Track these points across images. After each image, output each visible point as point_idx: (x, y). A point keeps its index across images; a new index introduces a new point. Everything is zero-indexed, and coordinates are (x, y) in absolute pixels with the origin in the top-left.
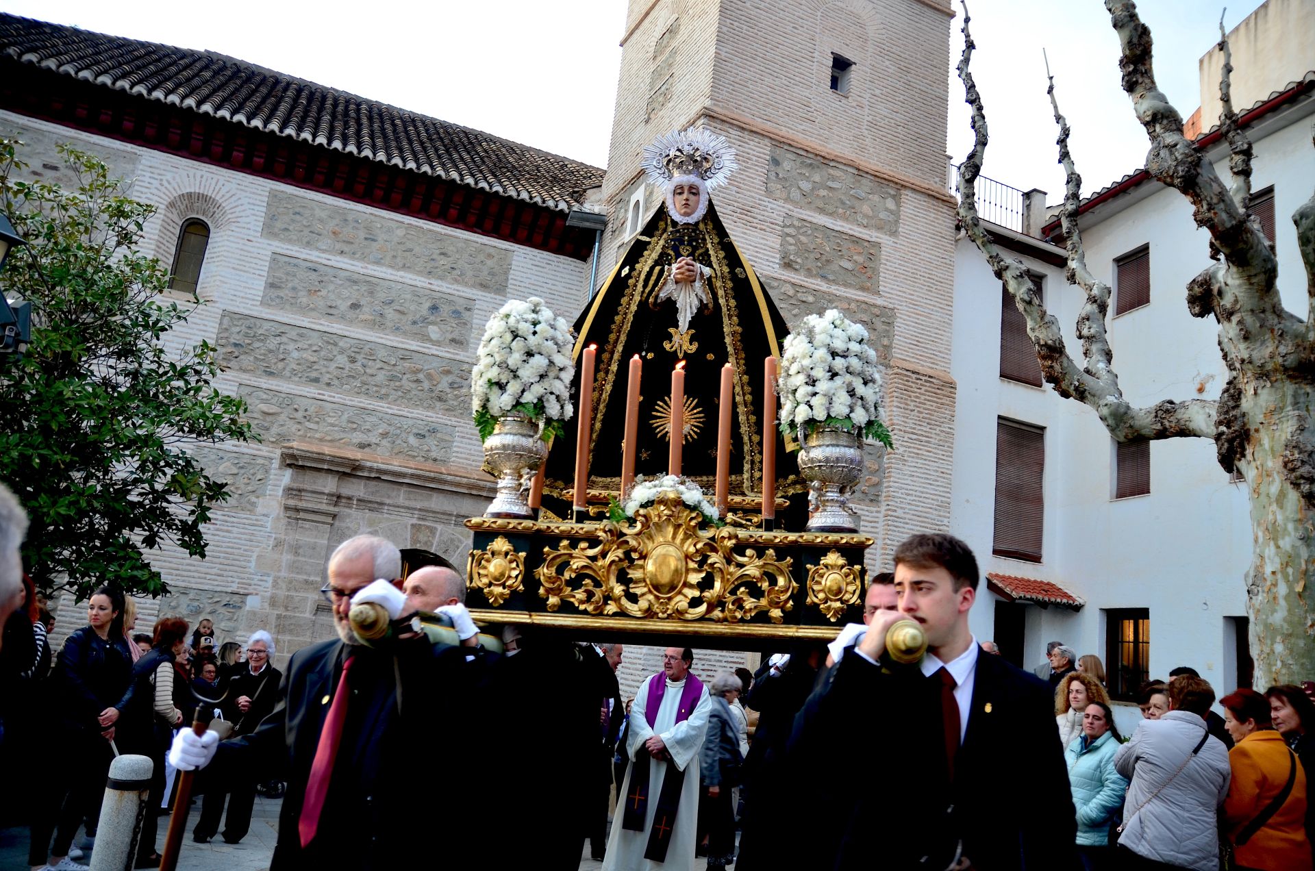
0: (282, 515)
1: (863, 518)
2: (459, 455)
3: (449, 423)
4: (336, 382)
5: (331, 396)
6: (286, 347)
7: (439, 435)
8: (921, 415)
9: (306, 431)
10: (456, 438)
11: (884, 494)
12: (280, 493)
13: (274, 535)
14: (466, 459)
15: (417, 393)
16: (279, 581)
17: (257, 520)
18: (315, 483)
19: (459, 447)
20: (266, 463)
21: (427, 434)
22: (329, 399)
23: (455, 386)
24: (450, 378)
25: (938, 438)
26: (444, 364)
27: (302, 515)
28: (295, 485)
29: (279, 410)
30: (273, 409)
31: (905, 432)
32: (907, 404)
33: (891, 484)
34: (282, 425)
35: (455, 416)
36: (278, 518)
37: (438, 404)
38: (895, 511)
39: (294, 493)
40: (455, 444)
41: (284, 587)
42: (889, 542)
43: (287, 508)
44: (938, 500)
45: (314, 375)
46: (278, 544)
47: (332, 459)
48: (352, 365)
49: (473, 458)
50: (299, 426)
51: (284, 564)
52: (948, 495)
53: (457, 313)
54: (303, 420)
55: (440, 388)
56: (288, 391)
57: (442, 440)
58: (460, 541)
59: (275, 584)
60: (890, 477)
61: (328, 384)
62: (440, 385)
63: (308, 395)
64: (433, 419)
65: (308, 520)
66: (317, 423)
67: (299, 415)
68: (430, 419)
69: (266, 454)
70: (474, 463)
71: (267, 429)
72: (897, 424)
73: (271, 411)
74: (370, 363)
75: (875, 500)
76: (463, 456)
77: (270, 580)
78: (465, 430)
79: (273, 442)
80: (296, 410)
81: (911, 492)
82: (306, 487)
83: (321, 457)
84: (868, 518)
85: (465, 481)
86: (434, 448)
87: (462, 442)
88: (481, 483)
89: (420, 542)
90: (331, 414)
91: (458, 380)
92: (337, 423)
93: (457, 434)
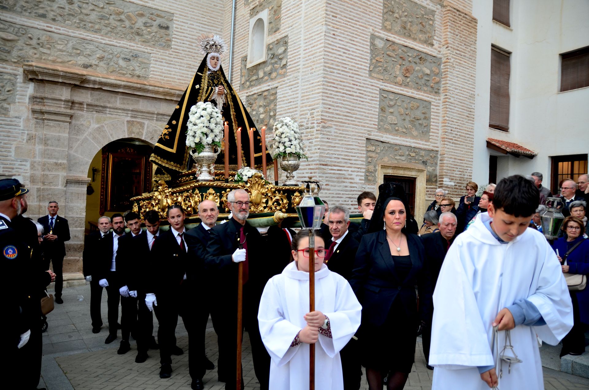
0: (31, 116)
1: (432, 103)
2: (155, 73)
3: (146, 51)
4: (59, 18)
5: (57, 29)
7: (140, 59)
8: (462, 39)
9: (40, 55)
10: (152, 62)
11: (442, 89)
12: (27, 100)
13: (26, 132)
14: (160, 76)
15: (121, 29)
16: (35, 165)
17: (11, 121)
18: (53, 92)
19: (154, 67)
20: (12, 78)
21: (131, 58)
22: (56, 31)
23: (148, 25)
24: (144, 20)
25: (469, 54)
26: (138, 9)
27: (46, 116)
28: (38, 95)
29: (16, 38)
30: (11, 37)
31: (454, 49)
32: (454, 31)
33: (448, 82)
34: (21, 50)
35: (150, 46)
36: (28, 119)
37: (137, 38)
38: (450, 99)
39: (38, 100)
40: (151, 65)
41: (40, 168)
42: (447, 119)
43: (34, 112)
44: (469, 93)
45: (41, 11)
46: (31, 138)
47: (64, 74)
48: (70, 6)
49: (164, 75)
50: (35, 51)
51: (37, 152)
52: (474, 90)
54: (37, 46)
55: (137, 25)
56: (21, 23)
57: (143, 63)
59: (33, 167)
60: (447, 77)
61: (54, 20)
62: (137, 24)
63: (39, 27)
64: (135, 48)
65: (52, 120)
66: (49, 49)
67: (34, 42)
68: (132, 48)
69: (11, 71)
70: (165, 79)
71: (9, 52)
72: (450, 44)
73: (9, 38)
74: (84, 5)
75: (437, 93)
76: (158, 73)
77: (28, 164)
78: (157, 56)
79: (15, 62)
80: (31, 38)
81: (457, 87)
82: (46, 96)
83: (56, 72)
84: (435, 104)
85: (161, 90)
86: (137, 68)
87: (156, 64)
88: (173, 91)
89: (134, 133)
90: (59, 42)
91: (149, 21)
92: (64, 49)
93: (152, 59)
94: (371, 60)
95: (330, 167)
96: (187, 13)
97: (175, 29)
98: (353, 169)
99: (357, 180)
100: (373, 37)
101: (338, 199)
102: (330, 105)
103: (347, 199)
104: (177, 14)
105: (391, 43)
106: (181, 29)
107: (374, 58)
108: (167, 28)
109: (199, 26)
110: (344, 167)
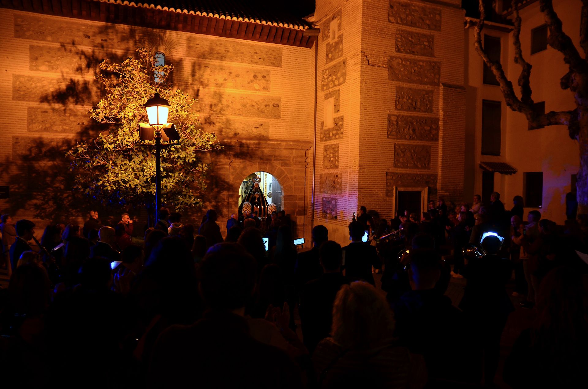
1: (432, 146)
2: (272, 133)
3: (267, 121)
4: (223, 111)
7: (264, 126)
11: (439, 137)
15: (253, 111)
19: (272, 130)
21: (259, 127)
22: (221, 118)
24: (265, 104)
25: (460, 112)
26: (262, 98)
31: (447, 111)
32: (447, 100)
35: (268, 118)
37: (262, 115)
38: (444, 143)
40: (270, 129)
44: (460, 137)
45: (215, 109)
49: (277, 134)
52: (464, 134)
53: (264, 77)
57: (265, 128)
58: (277, 166)
60: (442, 130)
61: (221, 112)
62: (261, 107)
64: (261, 121)
68: (259, 120)
72: (444, 109)
75: (436, 139)
76: (274, 133)
78: (273, 123)
84: (434, 146)
86: (262, 132)
87: (272, 128)
88: (282, 143)
89: (262, 168)
91: (268, 104)
92: (225, 127)
93: (270, 125)
94: (388, 129)
95: (364, 190)
96: (289, 96)
97: (282, 106)
98: (378, 190)
99: (381, 195)
100: (389, 116)
101: (370, 206)
102: (364, 157)
103: (375, 206)
104: (283, 97)
105: (401, 117)
106: (285, 105)
107: (391, 128)
108: (278, 106)
109: (296, 102)
110: (373, 189)
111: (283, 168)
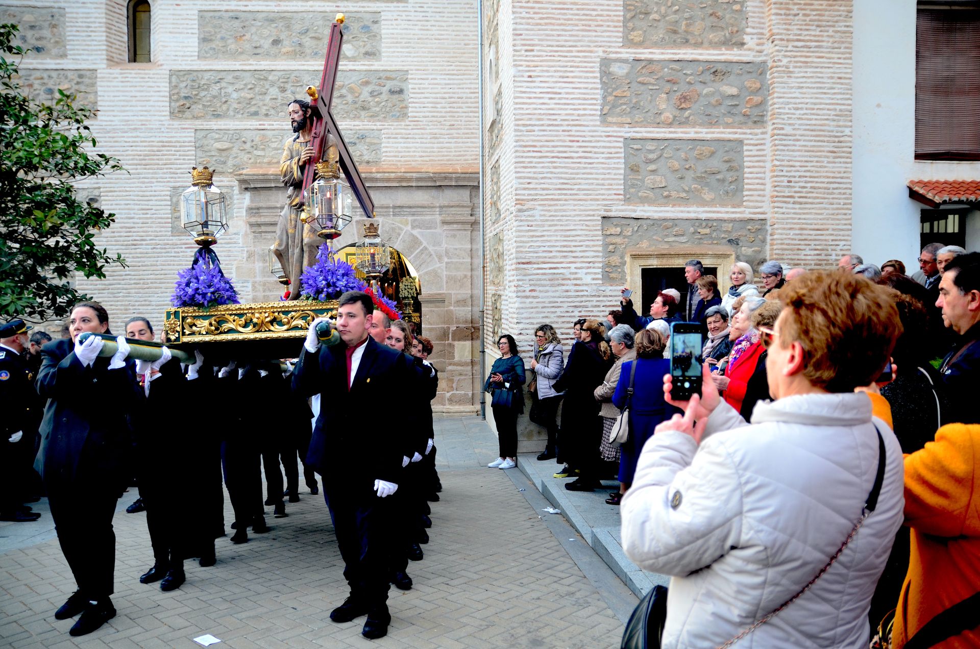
0: (249, 231)
1: (746, 142)
2: (388, 154)
3: (375, 127)
4: (272, 112)
5: (270, 125)
6: (226, 90)
7: (368, 140)
8: (808, 19)
9: (256, 159)
10: (384, 140)
11: (769, 114)
12: (244, 214)
13: (246, 249)
14: (395, 156)
15: (342, 107)
16: (256, 285)
17: (230, 239)
18: (269, 200)
19: (387, 147)
20: (229, 191)
21: (357, 141)
22: (269, 127)
23: (375, 93)
24: (369, 88)
25: (831, 40)
26: (362, 76)
27: (263, 228)
28: (254, 205)
29: (231, 145)
30: (226, 145)
31: (788, 40)
32: (788, 9)
33: (776, 100)
34: (236, 157)
35: (379, 121)
36: (246, 234)
37: (363, 113)
38: (782, 129)
39: (254, 211)
40: (383, 145)
41: (261, 288)
42: (777, 163)
43: (252, 225)
44: (835, 110)
45: (253, 109)
46: (250, 255)
48: (283, 95)
49: (400, 154)
50: (250, 156)
51: (257, 271)
52: (849, 102)
53: (366, 28)
54: (251, 150)
55: (362, 98)
56: (235, 127)
57: (372, 144)
58: (401, 229)
59: (254, 288)
60: (773, 93)
61: (267, 115)
62: (362, 96)
63: (251, 127)
64: (361, 127)
65: (269, 232)
66: (263, 150)
67: (248, 145)
68: (357, 128)
69: (227, 184)
70: (402, 159)
71: (225, 163)
72: (778, 34)
73: (224, 147)
74: (298, 89)
75: (759, 121)
76: (392, 154)
77: (250, 285)
78: (390, 131)
79: (231, 173)
80: (245, 142)
81: (800, 106)
82: (261, 205)
83: (266, 177)
84: (752, 142)
85: (393, 175)
86: (365, 152)
87: (388, 143)
88: (408, 175)
90: (273, 140)
91: (377, 88)
92: (279, 146)
93: (383, 136)
94: (604, 98)
95: (536, 266)
96: (427, 66)
97: (411, 90)
98: (579, 265)
99: (588, 279)
100: (605, 63)
101: (553, 310)
102: (529, 178)
103: (571, 309)
104: (412, 70)
105: (644, 64)
106: (419, 89)
107: (611, 94)
108: (401, 91)
109: (445, 79)
110: (562, 263)
111: (416, 232)
